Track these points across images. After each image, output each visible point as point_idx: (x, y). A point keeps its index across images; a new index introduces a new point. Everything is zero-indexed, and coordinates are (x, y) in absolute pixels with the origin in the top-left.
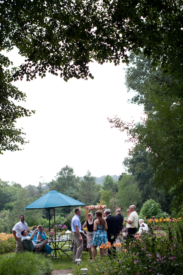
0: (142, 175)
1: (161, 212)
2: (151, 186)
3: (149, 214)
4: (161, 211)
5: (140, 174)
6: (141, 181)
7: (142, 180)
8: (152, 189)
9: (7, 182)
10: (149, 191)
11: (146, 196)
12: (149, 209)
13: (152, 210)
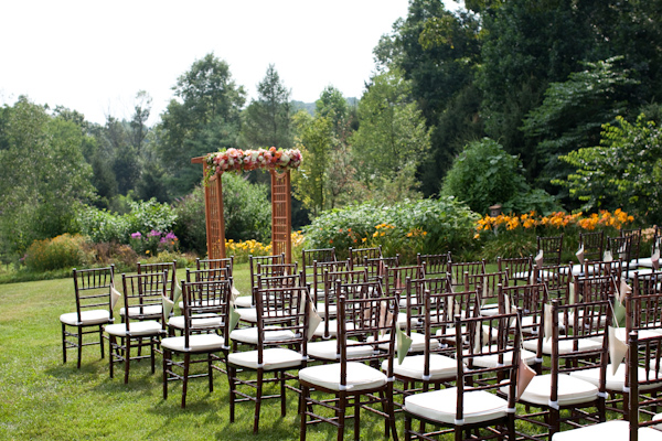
0: (433, 79)
1: (524, 190)
2: (463, 113)
3: (477, 196)
4: (523, 185)
5: (428, 77)
6: (430, 98)
7: (434, 97)
8: (465, 123)
9: (43, 105)
10: (455, 128)
11: (445, 145)
12: (480, 179)
13: (493, 181)
